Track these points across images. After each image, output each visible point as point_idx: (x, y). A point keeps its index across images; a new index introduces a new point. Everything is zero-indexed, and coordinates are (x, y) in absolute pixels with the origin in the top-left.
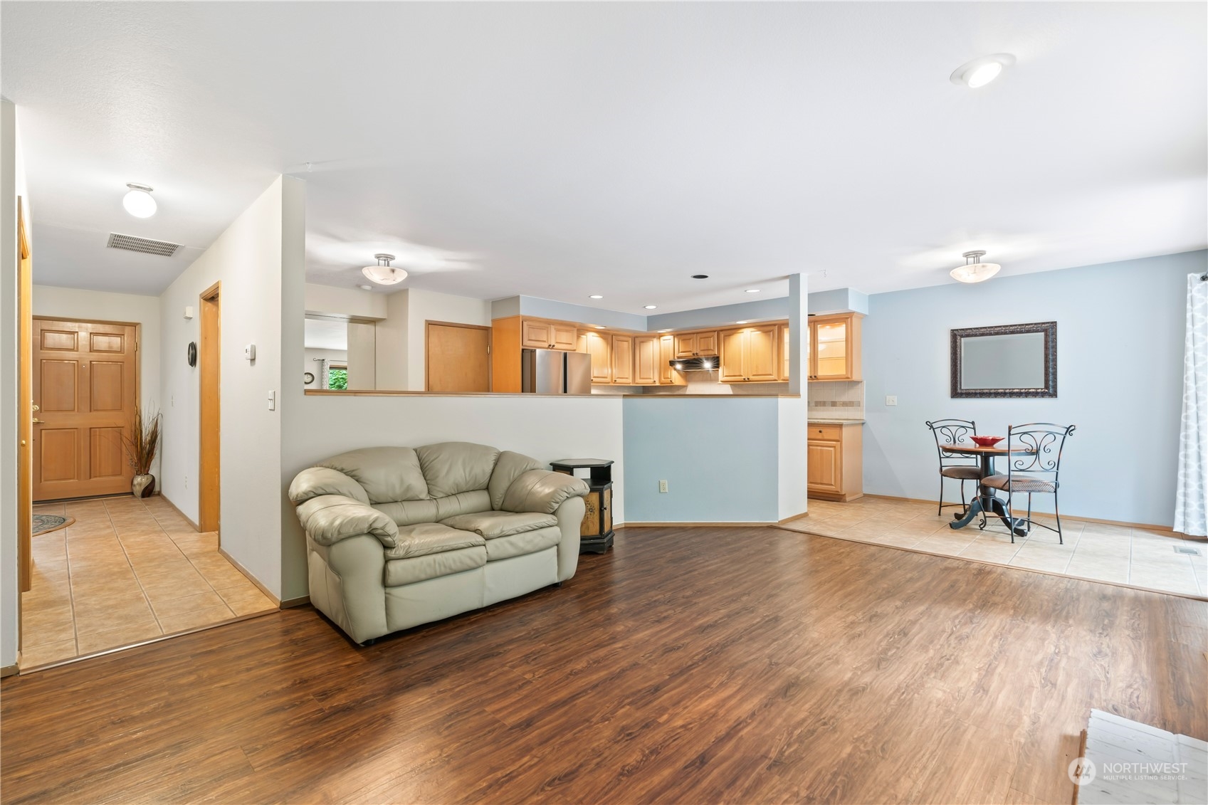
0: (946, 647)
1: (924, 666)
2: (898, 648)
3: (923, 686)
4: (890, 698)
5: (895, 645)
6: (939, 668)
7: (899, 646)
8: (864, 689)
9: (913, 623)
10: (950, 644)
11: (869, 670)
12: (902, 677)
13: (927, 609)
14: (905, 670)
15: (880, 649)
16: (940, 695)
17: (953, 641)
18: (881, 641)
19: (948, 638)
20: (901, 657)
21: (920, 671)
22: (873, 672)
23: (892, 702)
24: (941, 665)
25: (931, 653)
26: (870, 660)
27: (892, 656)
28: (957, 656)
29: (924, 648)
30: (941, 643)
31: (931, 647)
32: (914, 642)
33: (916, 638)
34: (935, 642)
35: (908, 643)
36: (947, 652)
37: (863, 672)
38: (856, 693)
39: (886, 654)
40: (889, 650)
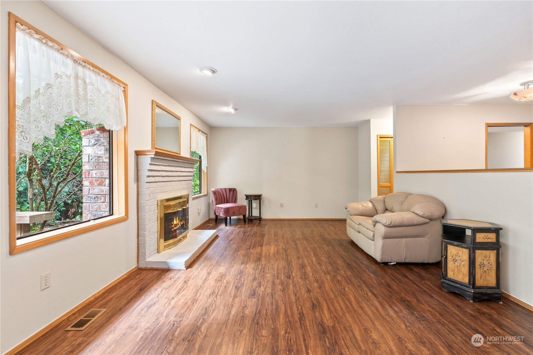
0: (220, 286)
1: (227, 275)
2: (237, 279)
3: (226, 269)
4: (234, 264)
5: (238, 280)
6: (222, 276)
7: (237, 281)
8: (241, 264)
9: (235, 297)
10: (218, 288)
11: (243, 269)
12: (233, 270)
13: (230, 312)
14: (232, 272)
15: (243, 277)
16: (221, 268)
17: (216, 291)
18: (244, 280)
19: (219, 291)
20: (235, 276)
21: (228, 273)
22: (241, 269)
23: (233, 263)
24: (221, 277)
25: (225, 282)
26: (244, 272)
27: (238, 276)
28: (215, 283)
29: (228, 283)
30: (222, 288)
31: (225, 284)
32: (232, 284)
33: (231, 287)
34: (224, 287)
35: (234, 283)
36: (219, 284)
37: (244, 268)
38: (243, 263)
39: (240, 276)
40: (240, 278)
